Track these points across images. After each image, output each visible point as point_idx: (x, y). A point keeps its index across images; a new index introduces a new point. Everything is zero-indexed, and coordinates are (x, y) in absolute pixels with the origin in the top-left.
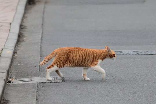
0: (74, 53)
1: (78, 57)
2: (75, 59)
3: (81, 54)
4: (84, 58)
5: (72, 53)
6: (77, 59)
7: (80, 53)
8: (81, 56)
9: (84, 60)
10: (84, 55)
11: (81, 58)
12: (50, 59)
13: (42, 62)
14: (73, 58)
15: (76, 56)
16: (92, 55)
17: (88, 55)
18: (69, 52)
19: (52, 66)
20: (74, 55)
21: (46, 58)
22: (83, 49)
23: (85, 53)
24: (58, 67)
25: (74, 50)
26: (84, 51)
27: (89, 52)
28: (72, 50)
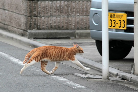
0: (51, 50)
1: (54, 53)
2: (52, 54)
3: (57, 51)
4: (59, 54)
5: (49, 50)
6: (54, 54)
7: (55, 51)
8: (57, 53)
9: (59, 56)
10: (60, 52)
11: (57, 54)
12: (30, 56)
13: (24, 61)
14: (50, 53)
15: (52, 52)
16: (67, 52)
17: (63, 52)
18: (46, 49)
19: (30, 61)
20: (51, 51)
21: (26, 56)
22: (58, 48)
23: (61, 51)
24: (36, 61)
25: (51, 48)
26: (59, 49)
27: (64, 50)
28: (49, 48)
